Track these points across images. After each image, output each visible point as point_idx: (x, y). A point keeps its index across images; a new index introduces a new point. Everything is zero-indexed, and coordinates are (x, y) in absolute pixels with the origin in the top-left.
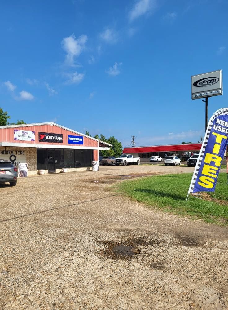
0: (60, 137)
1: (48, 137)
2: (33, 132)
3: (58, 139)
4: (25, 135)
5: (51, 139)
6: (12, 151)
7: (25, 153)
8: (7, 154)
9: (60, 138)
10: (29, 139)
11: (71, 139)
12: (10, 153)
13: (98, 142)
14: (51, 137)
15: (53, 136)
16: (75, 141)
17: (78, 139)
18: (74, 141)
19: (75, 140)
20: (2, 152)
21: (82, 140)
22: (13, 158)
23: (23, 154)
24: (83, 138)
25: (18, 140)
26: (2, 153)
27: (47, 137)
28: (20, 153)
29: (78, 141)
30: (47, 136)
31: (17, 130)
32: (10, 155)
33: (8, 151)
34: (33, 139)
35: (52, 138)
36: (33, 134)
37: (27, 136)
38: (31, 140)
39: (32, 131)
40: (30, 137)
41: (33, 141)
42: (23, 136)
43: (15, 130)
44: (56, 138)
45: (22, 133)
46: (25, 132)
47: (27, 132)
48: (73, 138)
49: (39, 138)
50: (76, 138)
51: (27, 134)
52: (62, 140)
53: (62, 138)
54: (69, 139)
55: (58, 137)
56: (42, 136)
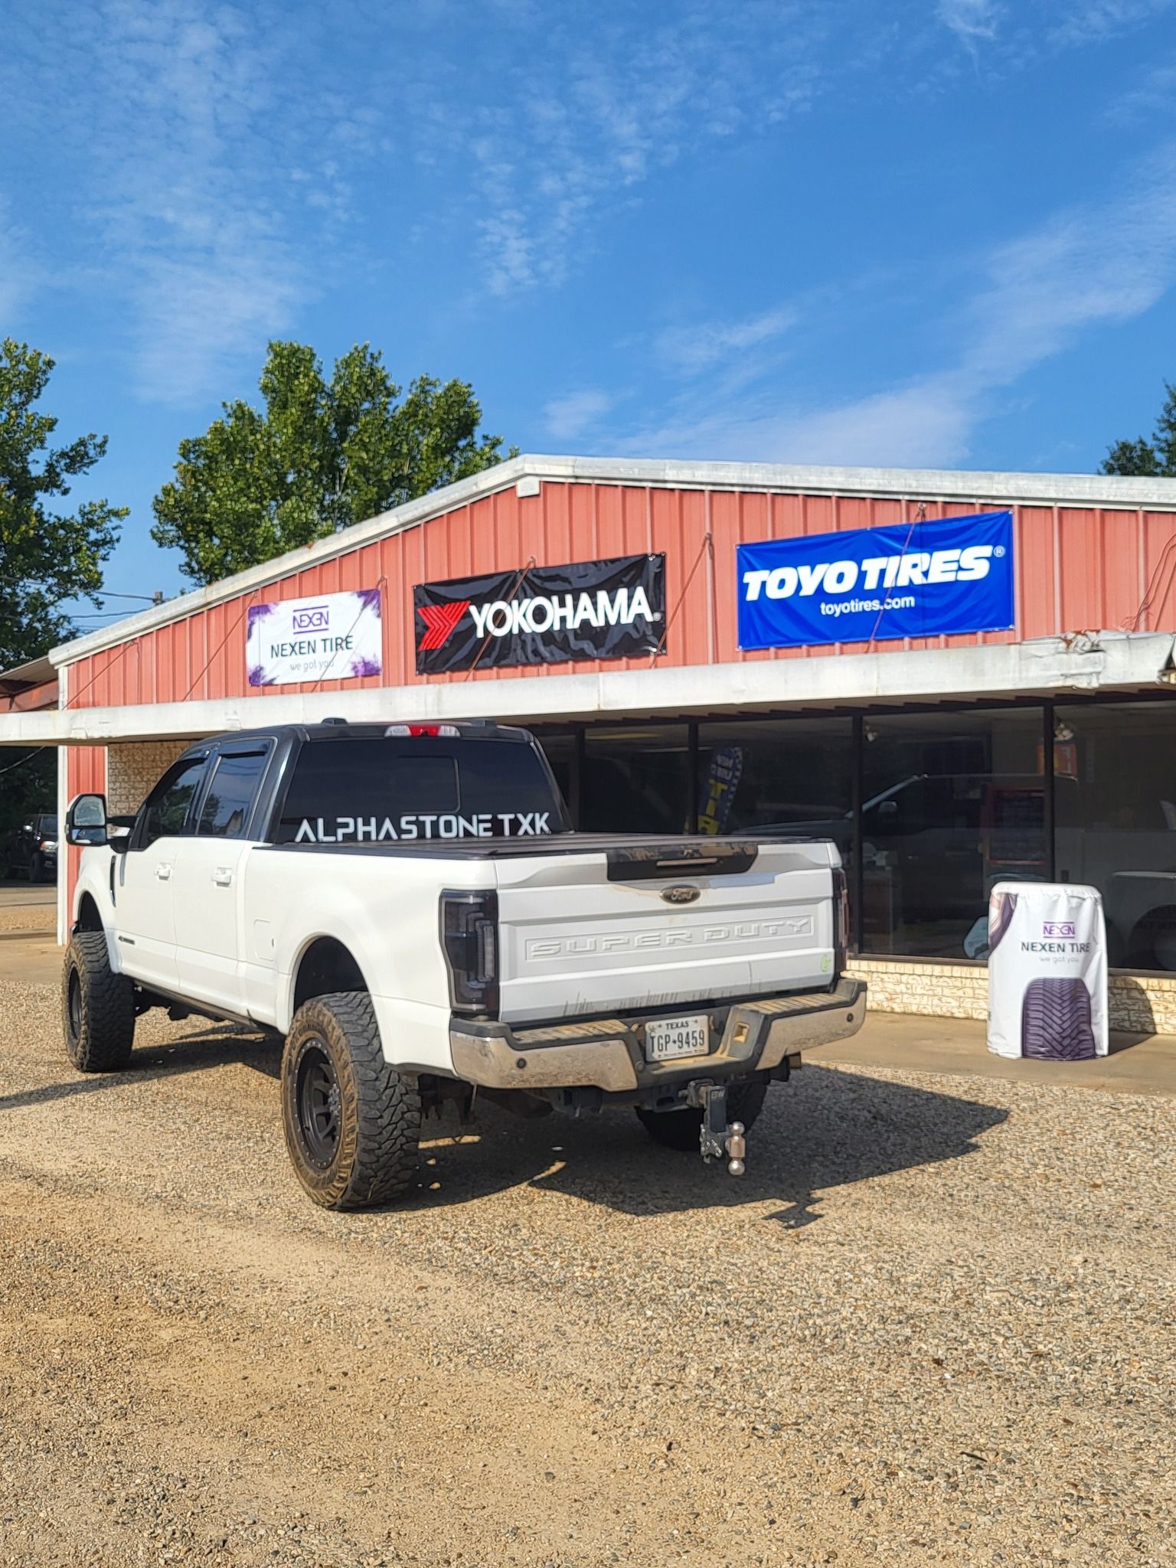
0: (622, 594)
1: (500, 619)
2: (369, 596)
3: (598, 622)
4: (312, 637)
5: (531, 627)
9: (628, 607)
10: (342, 666)
11: (781, 582)
14: (530, 605)
15: (540, 600)
16: (855, 606)
17: (905, 569)
18: (826, 609)
19: (858, 592)
21: (980, 571)
24: (1000, 538)
25: (270, 684)
27: (483, 617)
29: (898, 592)
30: (489, 610)
31: (263, 609)
34: (369, 658)
35: (540, 615)
36: (370, 612)
37: (325, 640)
38: (352, 674)
39: (361, 594)
40: (344, 644)
41: (368, 672)
42: (297, 648)
43: (256, 605)
44: (581, 615)
45: (295, 619)
46: (310, 613)
47: (324, 611)
48: (821, 569)
49: (418, 643)
50: (860, 565)
51: (324, 626)
52: (649, 618)
53: (657, 602)
54: (752, 595)
55: (602, 597)
56: (444, 621)
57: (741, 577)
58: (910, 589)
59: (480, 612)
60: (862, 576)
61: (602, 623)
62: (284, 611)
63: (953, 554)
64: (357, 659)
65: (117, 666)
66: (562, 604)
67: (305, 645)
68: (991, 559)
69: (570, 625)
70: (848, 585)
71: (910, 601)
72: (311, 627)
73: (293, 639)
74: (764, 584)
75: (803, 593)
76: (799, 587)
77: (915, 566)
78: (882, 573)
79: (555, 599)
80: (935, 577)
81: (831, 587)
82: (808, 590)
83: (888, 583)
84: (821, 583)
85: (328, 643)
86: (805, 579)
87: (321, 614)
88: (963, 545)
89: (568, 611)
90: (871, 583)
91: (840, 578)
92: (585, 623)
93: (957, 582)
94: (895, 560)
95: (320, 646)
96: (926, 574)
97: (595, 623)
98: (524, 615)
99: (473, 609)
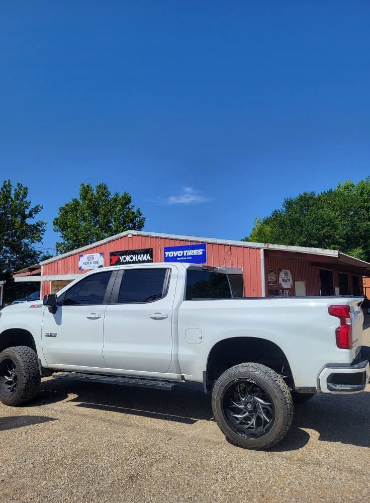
0: (146, 255)
2: (101, 254)
5: (130, 260)
11: (171, 254)
13: (262, 250)
14: (130, 256)
15: (132, 256)
16: (183, 258)
18: (178, 258)
19: (183, 256)
21: (201, 254)
24: (204, 248)
25: (83, 270)
27: (122, 258)
29: (189, 256)
30: (123, 257)
31: (82, 256)
35: (132, 258)
43: (80, 255)
44: (138, 258)
45: (88, 258)
46: (91, 257)
48: (177, 252)
49: (110, 262)
51: (93, 259)
52: (150, 259)
53: (151, 257)
54: (166, 256)
55: (142, 255)
56: (115, 259)
57: (165, 253)
58: (191, 256)
60: (183, 253)
62: (86, 256)
63: (197, 250)
65: (53, 267)
66: (135, 256)
68: (203, 251)
69: (137, 260)
70: (181, 255)
71: (191, 258)
72: (91, 259)
73: (87, 261)
74: (168, 254)
77: (191, 252)
78: (187, 253)
80: (195, 254)
81: (179, 255)
82: (175, 255)
83: (188, 255)
84: (177, 254)
86: (175, 253)
87: (93, 257)
88: (199, 249)
89: (136, 258)
90: (185, 255)
92: (139, 260)
93: (198, 255)
94: (189, 251)
96: (193, 253)
97: (141, 260)
98: (129, 258)
99: (120, 257)
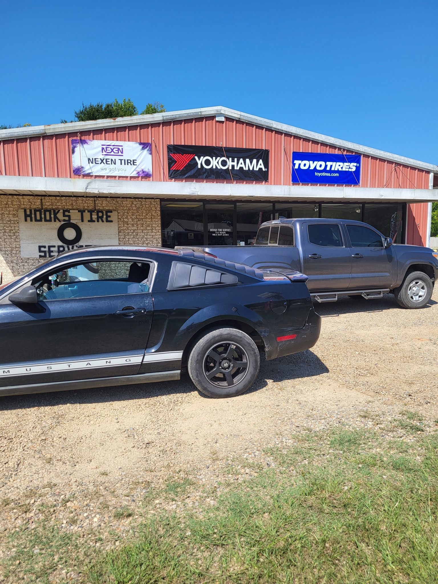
0: (255, 161)
1: (208, 162)
2: (145, 145)
4: (113, 158)
5: (220, 167)
6: (64, 211)
7: (114, 216)
8: (46, 220)
9: (257, 165)
10: (130, 171)
11: (305, 165)
12: (60, 216)
14: (220, 159)
15: (225, 158)
16: (324, 174)
17: (337, 166)
18: (316, 174)
19: (325, 170)
20: (28, 213)
21: (354, 169)
22: (70, 234)
23: (107, 221)
24: (358, 162)
25: (88, 174)
26: (29, 219)
27: (201, 161)
28: (94, 217)
29: (335, 172)
30: (203, 159)
31: (83, 142)
32: (58, 224)
33: (50, 211)
34: (146, 170)
35: (224, 163)
36: (146, 151)
37: (121, 160)
38: (137, 175)
39: (141, 144)
40: (132, 163)
41: (146, 176)
42: (104, 161)
43: (76, 139)
44: (240, 165)
45: (103, 149)
46: (112, 147)
47: (120, 148)
48: (316, 162)
49: (170, 167)
50: (326, 163)
51: (120, 154)
52: (264, 170)
53: (266, 165)
54: (296, 167)
55: (248, 161)
56: (183, 160)
57: (293, 161)
58: (338, 172)
59: (199, 159)
60: (326, 166)
61: (247, 169)
62: (97, 144)
63: (349, 164)
64: (139, 169)
66: (233, 161)
67: (110, 160)
68: (356, 166)
69: (236, 168)
70: (322, 168)
71: (337, 175)
72: (112, 153)
73: (102, 157)
74: (300, 164)
75: (310, 169)
76: (310, 167)
77: (339, 165)
78: (331, 166)
79: (230, 159)
80: (344, 169)
81: (318, 168)
82: (312, 168)
83: (333, 169)
84: (316, 166)
85: (123, 161)
87: (119, 149)
88: (350, 162)
89: (235, 164)
90: (328, 169)
91: (321, 166)
92: (241, 168)
93: (348, 171)
94: (335, 163)
95: (118, 162)
96: (342, 168)
97: (244, 169)
98: (218, 163)
99: (196, 158)
